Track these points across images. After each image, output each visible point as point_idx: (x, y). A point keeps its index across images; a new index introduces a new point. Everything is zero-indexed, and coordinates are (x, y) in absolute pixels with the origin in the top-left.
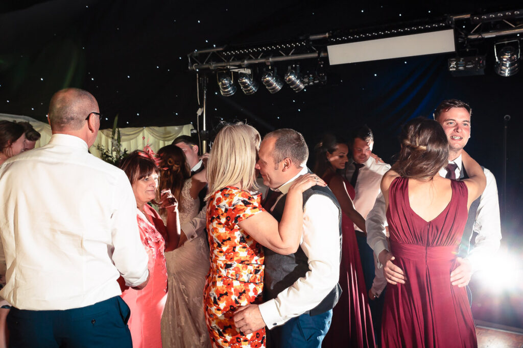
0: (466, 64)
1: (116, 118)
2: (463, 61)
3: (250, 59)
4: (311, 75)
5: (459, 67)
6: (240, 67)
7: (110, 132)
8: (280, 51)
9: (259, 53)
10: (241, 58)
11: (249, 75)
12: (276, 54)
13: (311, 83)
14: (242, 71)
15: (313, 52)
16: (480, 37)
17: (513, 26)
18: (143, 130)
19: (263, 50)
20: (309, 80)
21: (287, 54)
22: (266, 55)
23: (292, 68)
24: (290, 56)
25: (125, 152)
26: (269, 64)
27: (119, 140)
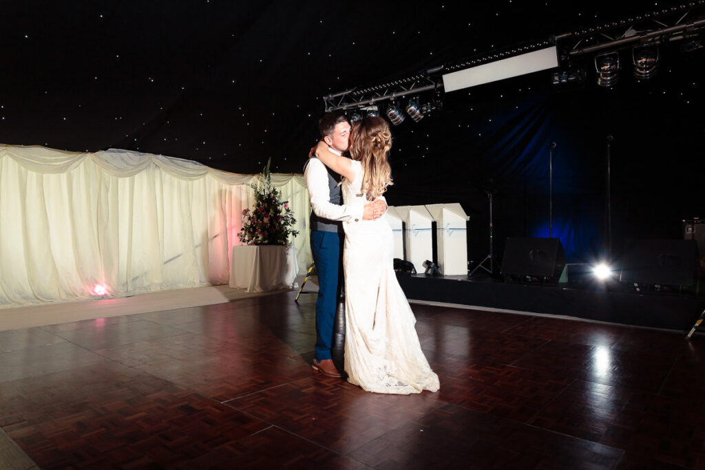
0: (569, 77)
2: (565, 74)
3: (377, 96)
4: (429, 104)
5: (562, 80)
6: (368, 105)
8: (402, 86)
9: (384, 89)
10: (369, 96)
11: (376, 111)
12: (398, 89)
13: (429, 110)
14: (370, 108)
15: (431, 84)
16: (581, 51)
17: (612, 39)
18: (292, 178)
19: (387, 86)
20: (426, 107)
21: (409, 89)
22: (390, 91)
23: (413, 100)
25: (274, 190)
26: (393, 99)
27: (269, 180)
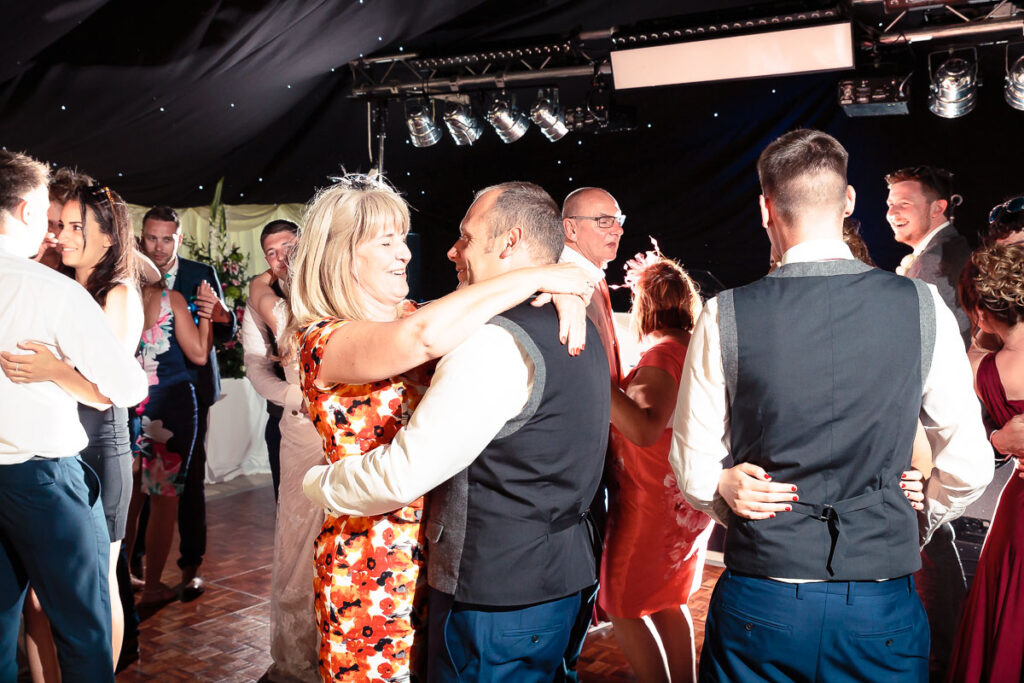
0: (873, 92)
1: (219, 186)
2: (867, 85)
3: (467, 75)
4: (579, 109)
5: (859, 97)
6: (447, 91)
7: (206, 211)
8: (523, 61)
9: (483, 63)
10: (450, 73)
11: (466, 106)
12: (515, 66)
13: (580, 124)
14: (452, 98)
15: (583, 63)
16: (902, 38)
17: (965, 19)
18: (276, 209)
19: (490, 58)
20: (574, 117)
21: (536, 68)
22: (497, 68)
23: (546, 95)
24: (541, 71)
25: (234, 251)
26: (501, 85)
27: (223, 227)
